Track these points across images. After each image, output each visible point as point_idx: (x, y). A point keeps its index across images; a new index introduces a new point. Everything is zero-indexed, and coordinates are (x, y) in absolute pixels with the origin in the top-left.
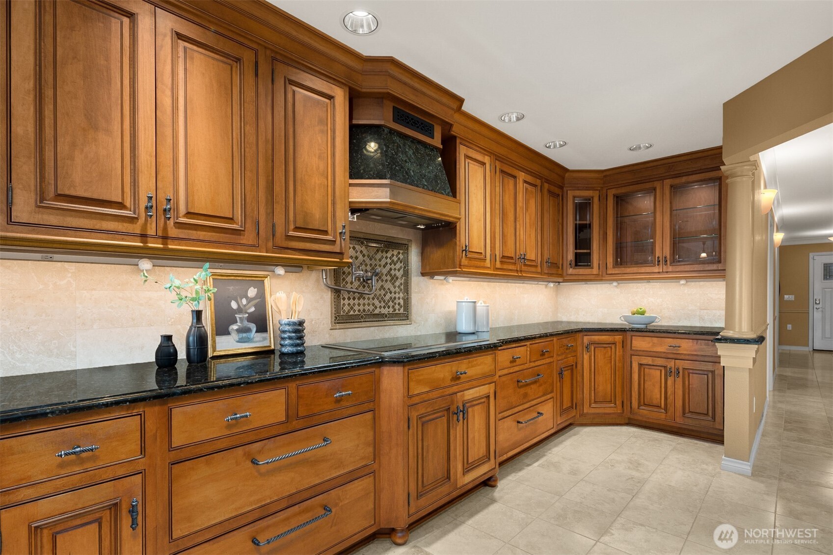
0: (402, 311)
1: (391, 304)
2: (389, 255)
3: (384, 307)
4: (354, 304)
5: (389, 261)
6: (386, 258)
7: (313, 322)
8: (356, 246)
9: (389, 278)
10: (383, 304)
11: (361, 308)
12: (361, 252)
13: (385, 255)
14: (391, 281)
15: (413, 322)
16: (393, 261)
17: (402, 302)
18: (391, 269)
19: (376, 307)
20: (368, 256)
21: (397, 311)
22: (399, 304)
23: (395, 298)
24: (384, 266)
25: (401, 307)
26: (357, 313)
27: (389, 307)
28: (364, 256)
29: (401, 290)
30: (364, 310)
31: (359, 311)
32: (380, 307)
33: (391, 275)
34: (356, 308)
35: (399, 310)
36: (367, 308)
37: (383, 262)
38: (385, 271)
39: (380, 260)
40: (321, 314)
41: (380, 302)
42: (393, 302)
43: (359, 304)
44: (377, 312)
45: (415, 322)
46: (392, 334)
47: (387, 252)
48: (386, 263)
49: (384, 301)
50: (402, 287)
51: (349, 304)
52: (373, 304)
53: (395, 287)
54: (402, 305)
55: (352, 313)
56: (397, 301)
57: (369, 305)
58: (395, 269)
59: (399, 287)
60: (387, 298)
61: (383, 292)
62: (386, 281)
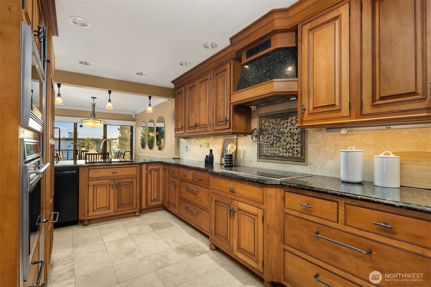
0: (299, 155)
1: (291, 150)
2: (289, 120)
3: (286, 153)
4: (268, 150)
5: (289, 124)
6: (287, 122)
7: (251, 157)
8: (269, 120)
9: (289, 135)
10: (285, 150)
11: (272, 152)
12: (272, 122)
13: (286, 121)
14: (290, 136)
15: (309, 165)
16: (292, 124)
17: (299, 150)
18: (290, 129)
19: (280, 152)
20: (276, 124)
21: (295, 156)
22: (297, 151)
23: (294, 147)
24: (286, 128)
25: (299, 153)
26: (270, 154)
27: (289, 153)
28: (273, 124)
29: (299, 142)
30: (274, 154)
31: (271, 153)
32: (283, 152)
33: (290, 133)
34: (269, 152)
35: (297, 155)
36: (275, 152)
37: (285, 126)
38: (286, 131)
39: (283, 125)
40: (254, 154)
41: (283, 149)
42: (292, 149)
43: (271, 150)
44: (281, 155)
45: (311, 165)
46: (291, 170)
47: (287, 119)
48: (287, 126)
49: (286, 149)
50: (299, 140)
51: (266, 150)
52: (279, 151)
53: (294, 140)
54: (300, 152)
55: (267, 154)
56: (295, 149)
57: (276, 151)
58: (293, 129)
59: (297, 140)
60: (288, 146)
61: (285, 143)
62: (287, 136)
